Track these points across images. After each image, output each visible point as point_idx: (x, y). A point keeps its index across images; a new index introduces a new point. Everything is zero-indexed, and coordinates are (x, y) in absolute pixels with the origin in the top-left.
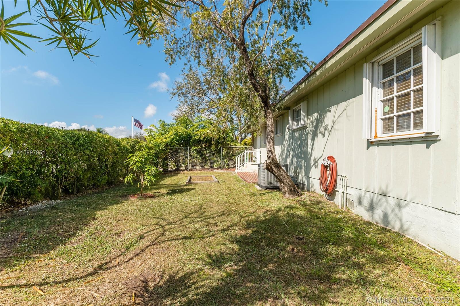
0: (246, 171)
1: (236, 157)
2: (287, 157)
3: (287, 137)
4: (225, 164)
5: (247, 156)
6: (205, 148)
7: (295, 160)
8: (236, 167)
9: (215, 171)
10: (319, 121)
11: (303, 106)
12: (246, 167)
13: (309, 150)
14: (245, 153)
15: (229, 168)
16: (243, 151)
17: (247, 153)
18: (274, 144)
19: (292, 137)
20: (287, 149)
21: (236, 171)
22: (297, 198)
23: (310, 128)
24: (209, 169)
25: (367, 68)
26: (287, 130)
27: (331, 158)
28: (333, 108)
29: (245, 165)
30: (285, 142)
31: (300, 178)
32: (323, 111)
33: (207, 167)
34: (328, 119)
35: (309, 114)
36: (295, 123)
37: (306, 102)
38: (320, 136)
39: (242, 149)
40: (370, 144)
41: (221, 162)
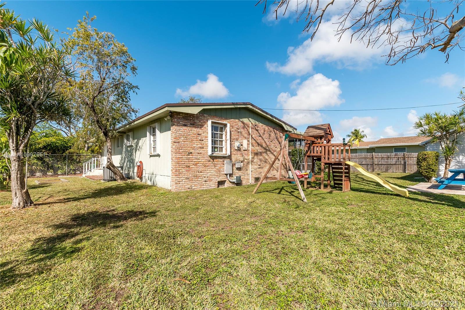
0: (94, 175)
1: (84, 164)
2: (124, 162)
3: (124, 150)
4: (71, 170)
5: (94, 163)
6: (48, 156)
7: (128, 163)
8: (84, 173)
9: (59, 177)
10: (137, 143)
11: (130, 134)
12: (94, 171)
13: (134, 158)
14: (93, 160)
15: (75, 174)
16: (90, 158)
17: (94, 160)
18: (111, 155)
19: (127, 150)
20: (125, 157)
21: (84, 175)
22: (124, 182)
23: (134, 146)
24: (52, 176)
25: (148, 128)
26: (124, 146)
27: (141, 162)
28: (142, 139)
29: (92, 170)
30: (123, 153)
31: (130, 174)
32: (139, 139)
33: (50, 174)
34: (141, 142)
35: (134, 139)
36: (128, 142)
37: (133, 132)
38: (138, 151)
39: (89, 156)
40: (151, 156)
41: (67, 168)
